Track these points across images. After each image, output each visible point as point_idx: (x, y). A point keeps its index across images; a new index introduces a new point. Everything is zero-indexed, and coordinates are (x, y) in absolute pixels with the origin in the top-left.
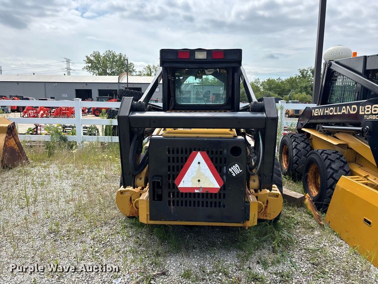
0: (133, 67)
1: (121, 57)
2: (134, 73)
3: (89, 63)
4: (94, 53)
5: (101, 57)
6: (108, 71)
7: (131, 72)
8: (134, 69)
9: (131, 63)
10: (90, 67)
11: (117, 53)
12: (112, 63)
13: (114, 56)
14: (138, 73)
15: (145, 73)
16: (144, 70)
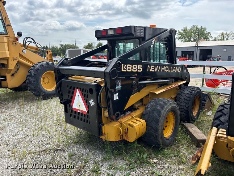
0: (210, 35)
1: (202, 28)
2: (211, 39)
3: (180, 35)
4: (184, 28)
5: (188, 30)
6: (192, 39)
7: (208, 38)
8: (211, 36)
9: (209, 32)
10: (180, 37)
11: (199, 26)
12: (195, 33)
13: (197, 28)
14: (213, 39)
15: (219, 39)
16: (218, 36)
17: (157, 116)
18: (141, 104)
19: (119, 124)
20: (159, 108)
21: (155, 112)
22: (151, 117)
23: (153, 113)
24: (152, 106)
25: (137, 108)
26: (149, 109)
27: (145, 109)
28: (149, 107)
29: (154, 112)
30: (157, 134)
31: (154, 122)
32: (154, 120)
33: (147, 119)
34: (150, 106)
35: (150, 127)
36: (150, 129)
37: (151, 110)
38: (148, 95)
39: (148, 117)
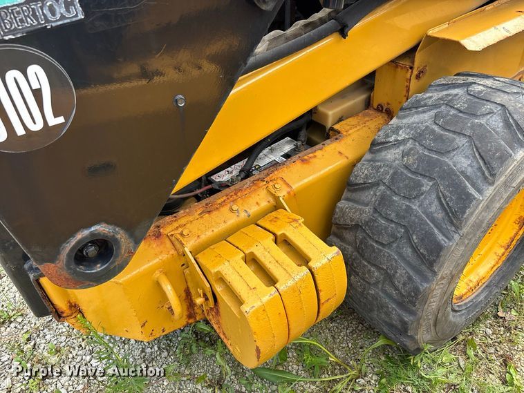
17: (440, 215)
18: (360, 98)
19: (165, 256)
20: (462, 161)
21: (427, 185)
22: (393, 216)
23: (413, 193)
24: (418, 137)
25: (329, 125)
26: (391, 155)
27: (371, 151)
28: (398, 143)
29: (420, 185)
30: (412, 313)
31: (408, 251)
32: (410, 240)
33: (365, 217)
34: (402, 135)
35: (379, 268)
36: (373, 280)
37: (406, 167)
38: (411, 53)
39: (375, 210)
